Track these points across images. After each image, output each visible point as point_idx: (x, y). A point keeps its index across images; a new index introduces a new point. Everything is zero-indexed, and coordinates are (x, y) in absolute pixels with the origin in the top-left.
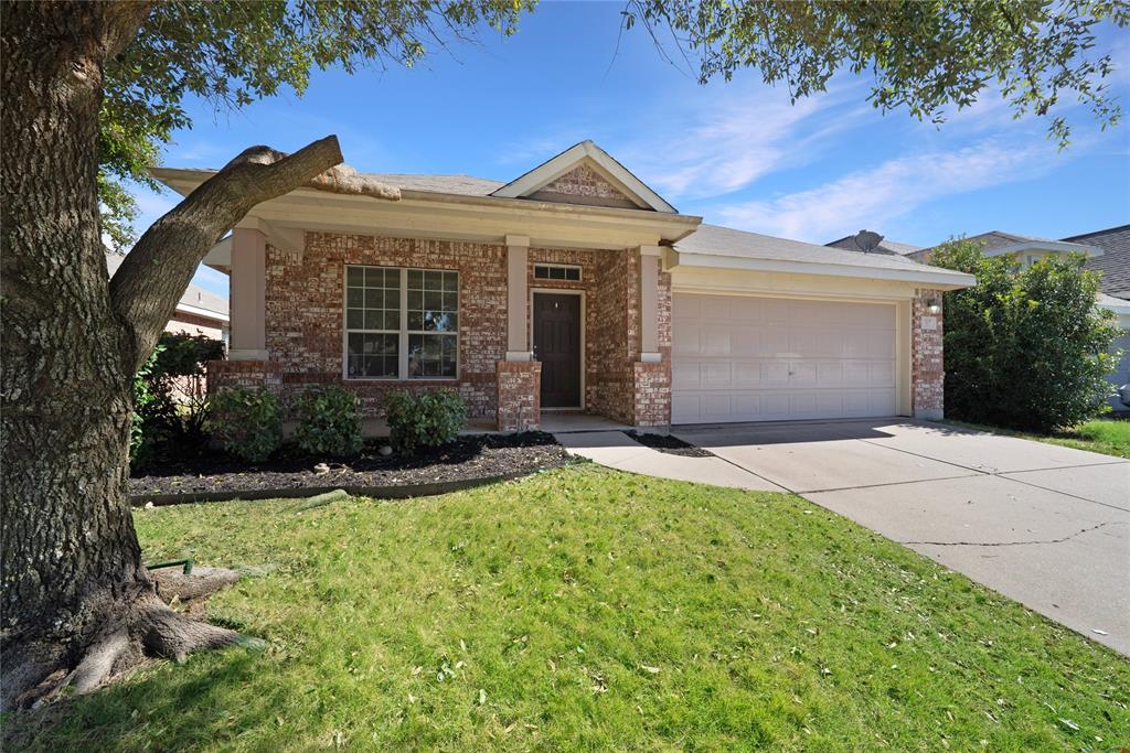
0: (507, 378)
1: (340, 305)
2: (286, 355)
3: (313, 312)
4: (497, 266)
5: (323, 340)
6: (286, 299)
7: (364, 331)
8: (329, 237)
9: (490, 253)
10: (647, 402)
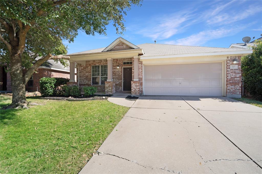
0: (106, 84)
1: (91, 73)
2: (83, 81)
3: (87, 74)
4: (115, 63)
5: (88, 78)
6: (83, 72)
7: (94, 77)
8: (89, 61)
9: (114, 61)
10: (134, 89)
